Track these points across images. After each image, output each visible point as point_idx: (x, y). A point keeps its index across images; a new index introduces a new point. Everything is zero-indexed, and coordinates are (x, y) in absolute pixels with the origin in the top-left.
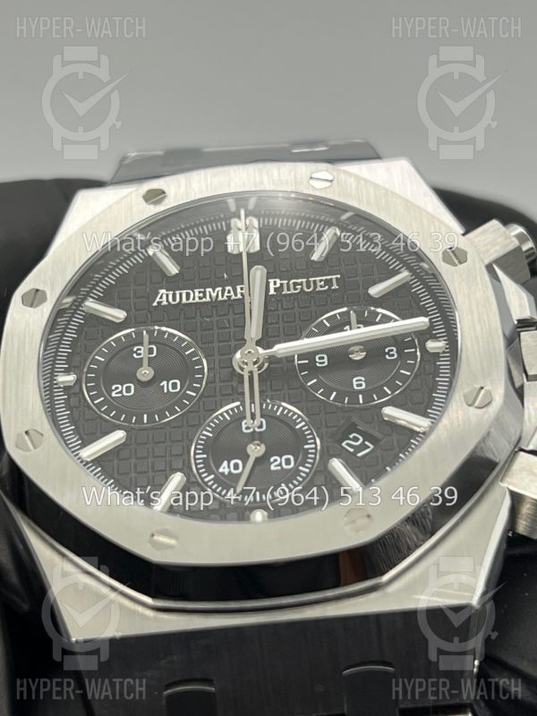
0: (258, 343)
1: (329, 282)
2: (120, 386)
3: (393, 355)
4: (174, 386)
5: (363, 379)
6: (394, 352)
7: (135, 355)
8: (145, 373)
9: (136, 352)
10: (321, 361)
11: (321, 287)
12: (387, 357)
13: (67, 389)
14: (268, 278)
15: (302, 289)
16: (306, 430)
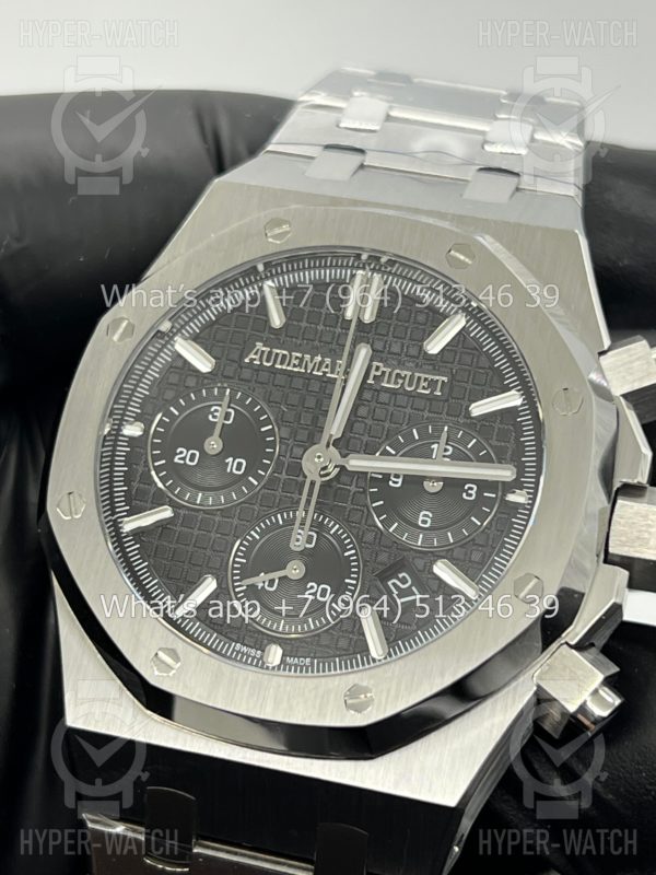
0: (336, 443)
1: (432, 384)
2: (185, 451)
3: (471, 495)
4: (239, 466)
5: (431, 515)
6: (473, 492)
7: (210, 417)
8: (214, 444)
9: (212, 413)
10: (395, 480)
11: (424, 388)
12: (464, 495)
13: (132, 439)
14: (371, 360)
15: (402, 384)
16: (354, 561)
